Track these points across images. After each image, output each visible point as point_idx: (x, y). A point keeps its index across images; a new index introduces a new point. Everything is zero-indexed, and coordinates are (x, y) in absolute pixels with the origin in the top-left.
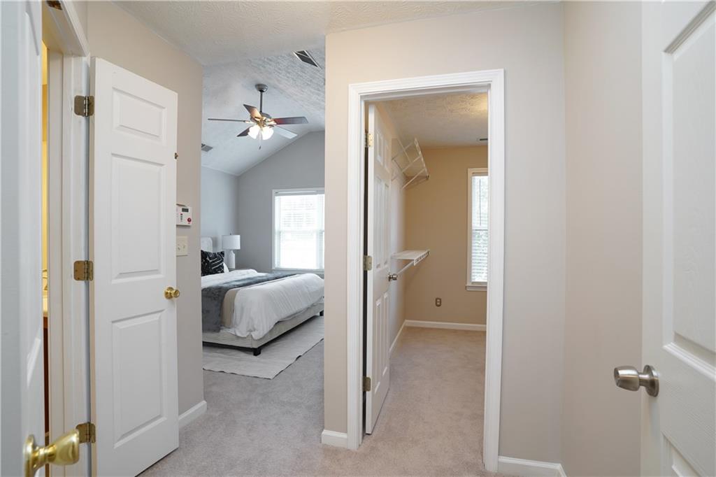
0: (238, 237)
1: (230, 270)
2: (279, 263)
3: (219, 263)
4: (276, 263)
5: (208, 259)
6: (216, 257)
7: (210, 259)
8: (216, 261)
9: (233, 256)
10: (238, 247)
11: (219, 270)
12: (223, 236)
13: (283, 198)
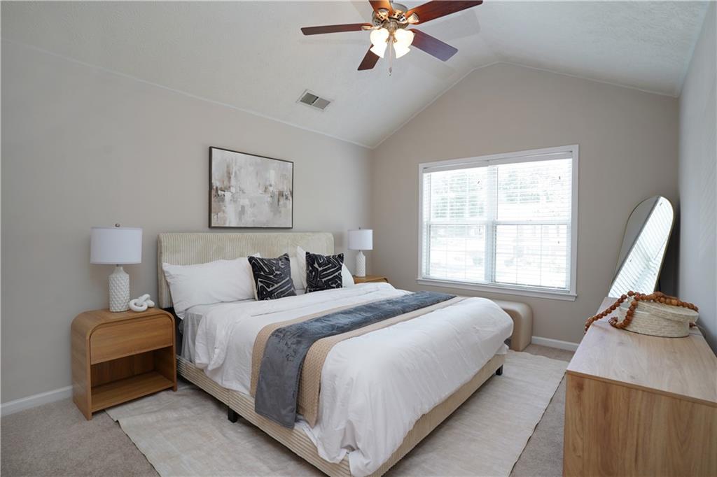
0: (370, 232)
1: (357, 280)
2: (428, 271)
3: (334, 272)
4: (424, 271)
5: (316, 265)
6: (329, 263)
7: (320, 265)
8: (329, 268)
9: (362, 260)
10: (370, 247)
11: (336, 282)
12: (349, 230)
13: (436, 176)
